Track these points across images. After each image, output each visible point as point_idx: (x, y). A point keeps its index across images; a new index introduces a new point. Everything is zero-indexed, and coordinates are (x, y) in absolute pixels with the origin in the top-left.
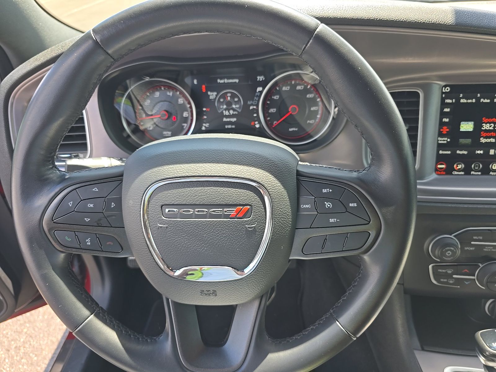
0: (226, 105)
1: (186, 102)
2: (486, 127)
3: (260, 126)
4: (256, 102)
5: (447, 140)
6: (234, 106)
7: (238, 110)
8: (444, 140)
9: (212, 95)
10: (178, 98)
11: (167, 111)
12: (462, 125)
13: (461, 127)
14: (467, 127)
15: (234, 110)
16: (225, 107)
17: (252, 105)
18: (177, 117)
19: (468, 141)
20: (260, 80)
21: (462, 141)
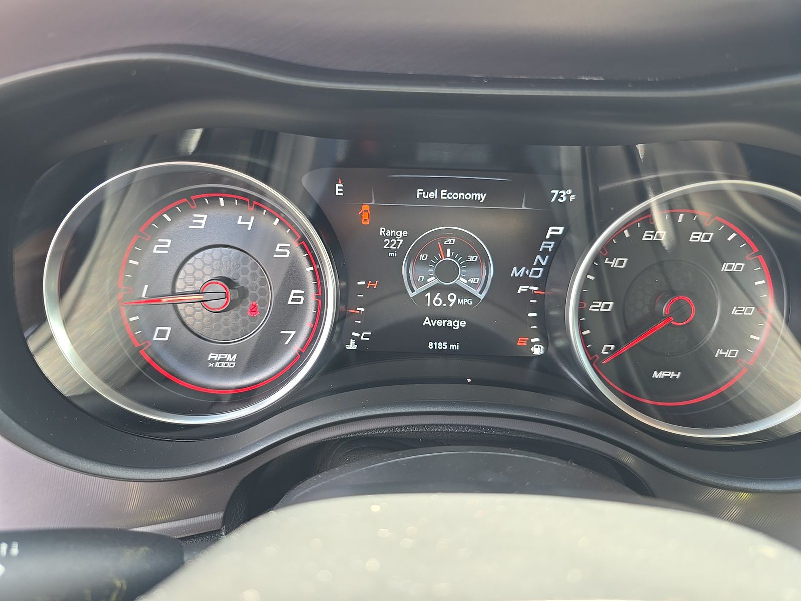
0: (437, 275)
1: (303, 258)
3: (546, 350)
4: (541, 270)
6: (462, 282)
7: (476, 292)
9: (394, 237)
10: (277, 240)
11: (229, 283)
15: (461, 292)
16: (432, 281)
17: (525, 280)
18: (264, 303)
20: (560, 200)
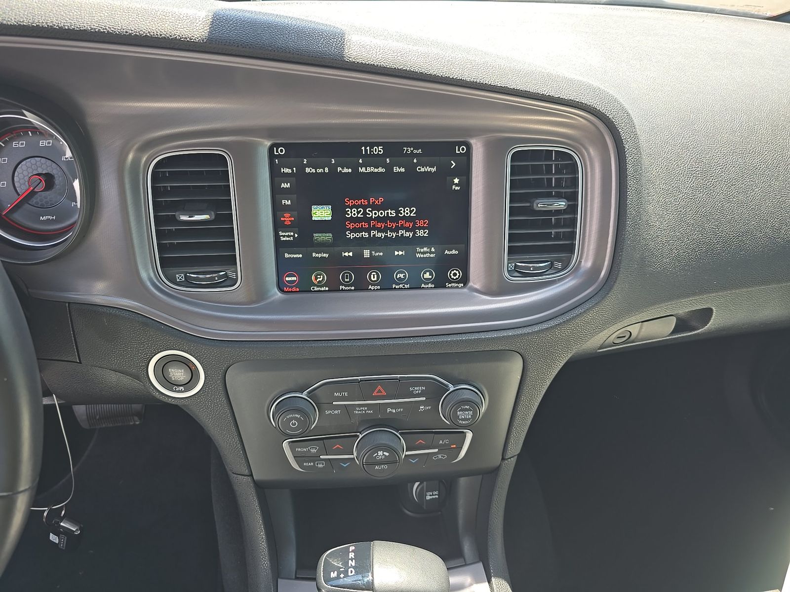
2: (352, 213)
5: (293, 236)
8: (288, 236)
12: (313, 211)
13: (313, 213)
14: (322, 213)
19: (327, 237)
21: (319, 237)
